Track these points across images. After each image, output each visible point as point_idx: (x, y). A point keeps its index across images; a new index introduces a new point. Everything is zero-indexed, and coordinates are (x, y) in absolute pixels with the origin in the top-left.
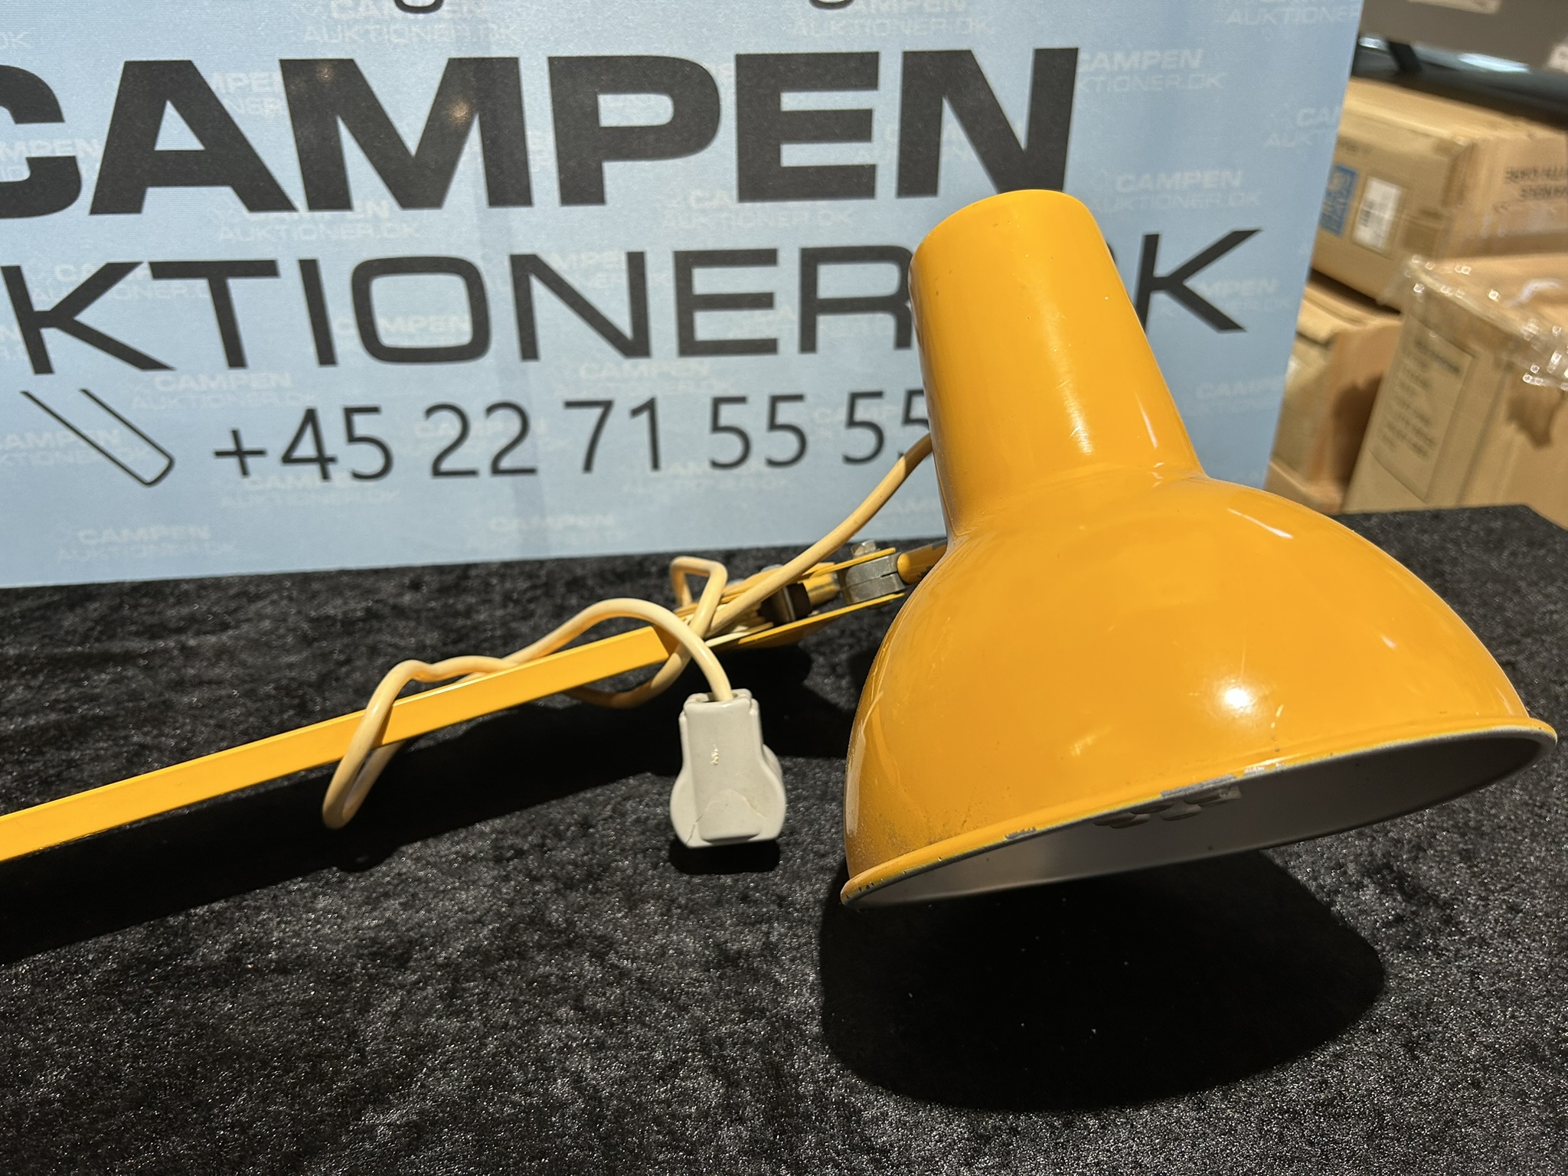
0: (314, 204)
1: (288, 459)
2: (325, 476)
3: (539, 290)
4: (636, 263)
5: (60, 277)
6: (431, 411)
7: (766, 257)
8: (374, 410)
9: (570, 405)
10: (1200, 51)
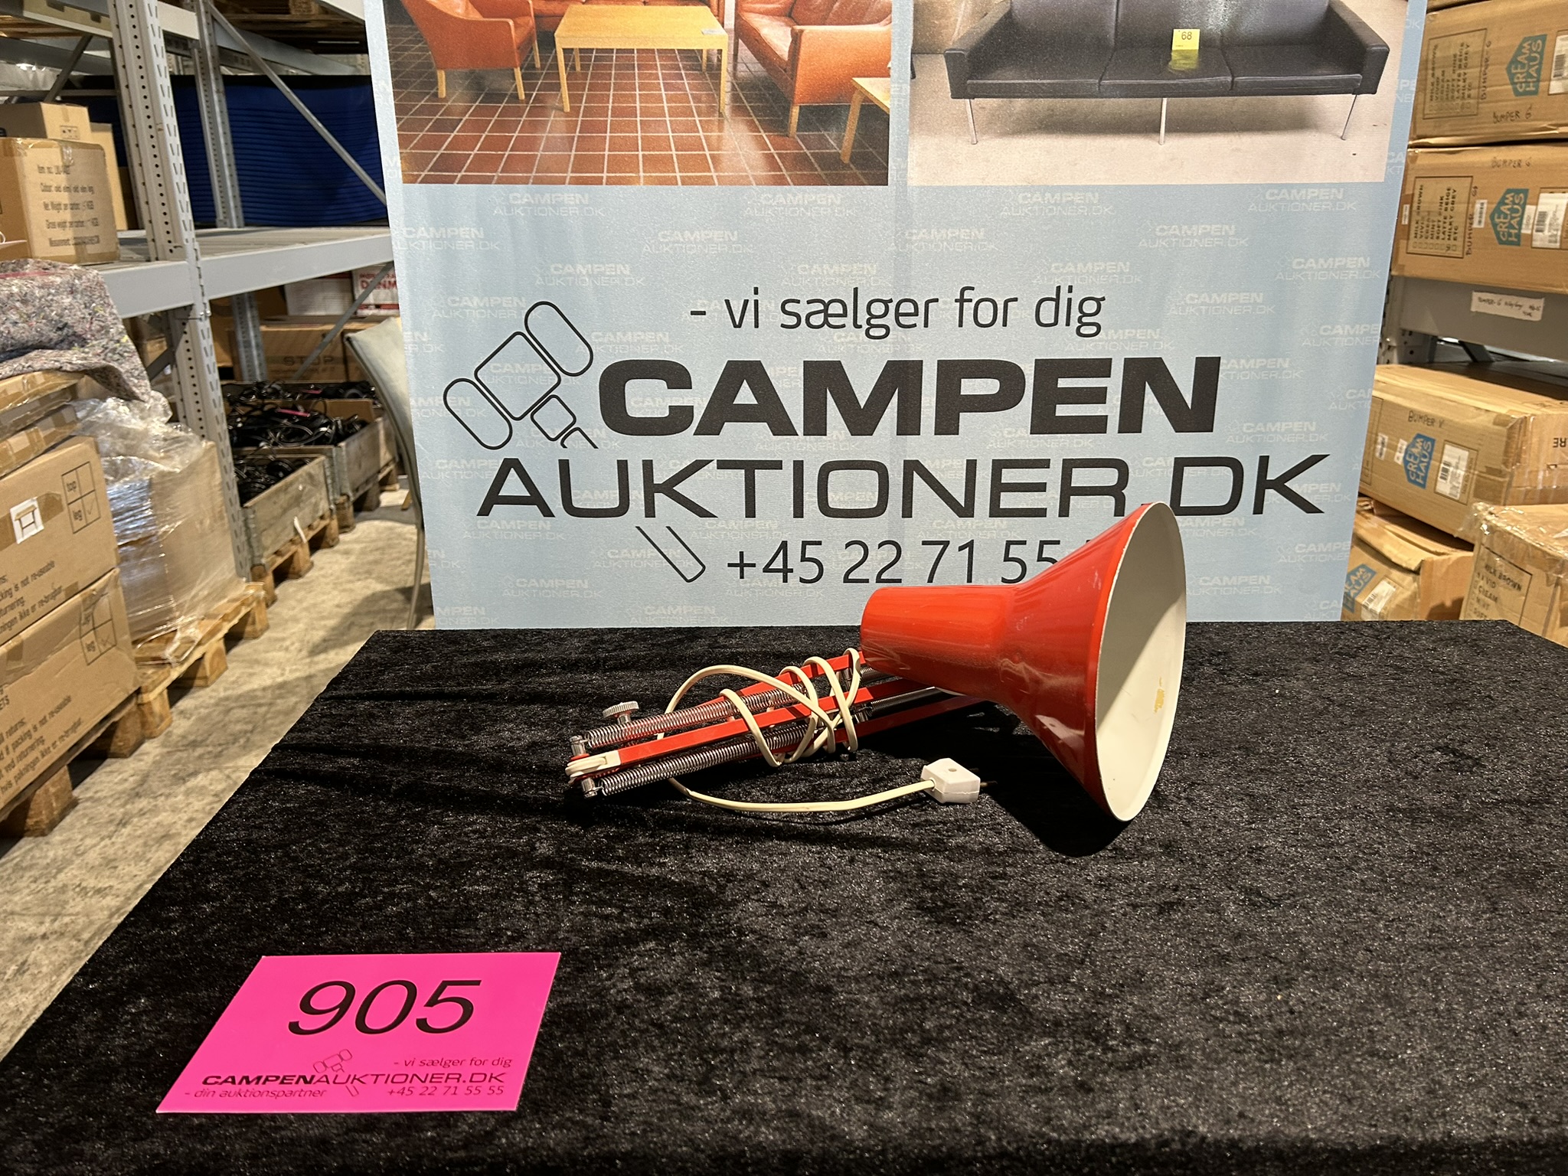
0: (807, 432)
1: (767, 569)
2: (785, 580)
3: (916, 477)
4: (971, 466)
5: (671, 467)
6: (847, 545)
7: (1044, 464)
8: (819, 543)
9: (924, 543)
10: (1288, 360)
